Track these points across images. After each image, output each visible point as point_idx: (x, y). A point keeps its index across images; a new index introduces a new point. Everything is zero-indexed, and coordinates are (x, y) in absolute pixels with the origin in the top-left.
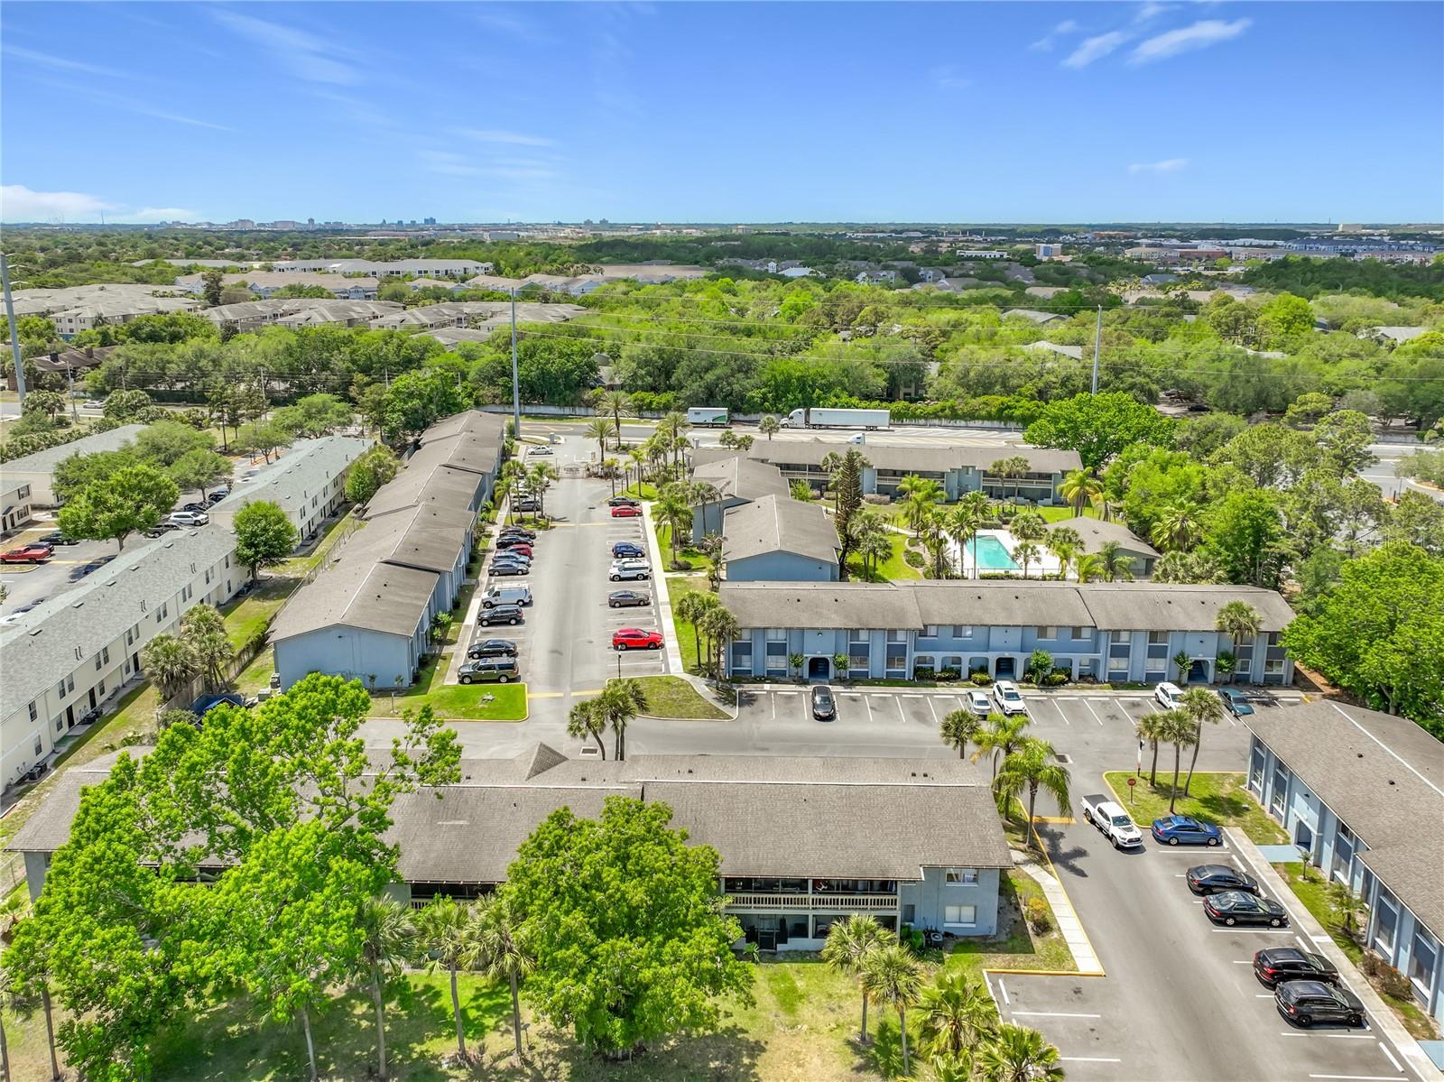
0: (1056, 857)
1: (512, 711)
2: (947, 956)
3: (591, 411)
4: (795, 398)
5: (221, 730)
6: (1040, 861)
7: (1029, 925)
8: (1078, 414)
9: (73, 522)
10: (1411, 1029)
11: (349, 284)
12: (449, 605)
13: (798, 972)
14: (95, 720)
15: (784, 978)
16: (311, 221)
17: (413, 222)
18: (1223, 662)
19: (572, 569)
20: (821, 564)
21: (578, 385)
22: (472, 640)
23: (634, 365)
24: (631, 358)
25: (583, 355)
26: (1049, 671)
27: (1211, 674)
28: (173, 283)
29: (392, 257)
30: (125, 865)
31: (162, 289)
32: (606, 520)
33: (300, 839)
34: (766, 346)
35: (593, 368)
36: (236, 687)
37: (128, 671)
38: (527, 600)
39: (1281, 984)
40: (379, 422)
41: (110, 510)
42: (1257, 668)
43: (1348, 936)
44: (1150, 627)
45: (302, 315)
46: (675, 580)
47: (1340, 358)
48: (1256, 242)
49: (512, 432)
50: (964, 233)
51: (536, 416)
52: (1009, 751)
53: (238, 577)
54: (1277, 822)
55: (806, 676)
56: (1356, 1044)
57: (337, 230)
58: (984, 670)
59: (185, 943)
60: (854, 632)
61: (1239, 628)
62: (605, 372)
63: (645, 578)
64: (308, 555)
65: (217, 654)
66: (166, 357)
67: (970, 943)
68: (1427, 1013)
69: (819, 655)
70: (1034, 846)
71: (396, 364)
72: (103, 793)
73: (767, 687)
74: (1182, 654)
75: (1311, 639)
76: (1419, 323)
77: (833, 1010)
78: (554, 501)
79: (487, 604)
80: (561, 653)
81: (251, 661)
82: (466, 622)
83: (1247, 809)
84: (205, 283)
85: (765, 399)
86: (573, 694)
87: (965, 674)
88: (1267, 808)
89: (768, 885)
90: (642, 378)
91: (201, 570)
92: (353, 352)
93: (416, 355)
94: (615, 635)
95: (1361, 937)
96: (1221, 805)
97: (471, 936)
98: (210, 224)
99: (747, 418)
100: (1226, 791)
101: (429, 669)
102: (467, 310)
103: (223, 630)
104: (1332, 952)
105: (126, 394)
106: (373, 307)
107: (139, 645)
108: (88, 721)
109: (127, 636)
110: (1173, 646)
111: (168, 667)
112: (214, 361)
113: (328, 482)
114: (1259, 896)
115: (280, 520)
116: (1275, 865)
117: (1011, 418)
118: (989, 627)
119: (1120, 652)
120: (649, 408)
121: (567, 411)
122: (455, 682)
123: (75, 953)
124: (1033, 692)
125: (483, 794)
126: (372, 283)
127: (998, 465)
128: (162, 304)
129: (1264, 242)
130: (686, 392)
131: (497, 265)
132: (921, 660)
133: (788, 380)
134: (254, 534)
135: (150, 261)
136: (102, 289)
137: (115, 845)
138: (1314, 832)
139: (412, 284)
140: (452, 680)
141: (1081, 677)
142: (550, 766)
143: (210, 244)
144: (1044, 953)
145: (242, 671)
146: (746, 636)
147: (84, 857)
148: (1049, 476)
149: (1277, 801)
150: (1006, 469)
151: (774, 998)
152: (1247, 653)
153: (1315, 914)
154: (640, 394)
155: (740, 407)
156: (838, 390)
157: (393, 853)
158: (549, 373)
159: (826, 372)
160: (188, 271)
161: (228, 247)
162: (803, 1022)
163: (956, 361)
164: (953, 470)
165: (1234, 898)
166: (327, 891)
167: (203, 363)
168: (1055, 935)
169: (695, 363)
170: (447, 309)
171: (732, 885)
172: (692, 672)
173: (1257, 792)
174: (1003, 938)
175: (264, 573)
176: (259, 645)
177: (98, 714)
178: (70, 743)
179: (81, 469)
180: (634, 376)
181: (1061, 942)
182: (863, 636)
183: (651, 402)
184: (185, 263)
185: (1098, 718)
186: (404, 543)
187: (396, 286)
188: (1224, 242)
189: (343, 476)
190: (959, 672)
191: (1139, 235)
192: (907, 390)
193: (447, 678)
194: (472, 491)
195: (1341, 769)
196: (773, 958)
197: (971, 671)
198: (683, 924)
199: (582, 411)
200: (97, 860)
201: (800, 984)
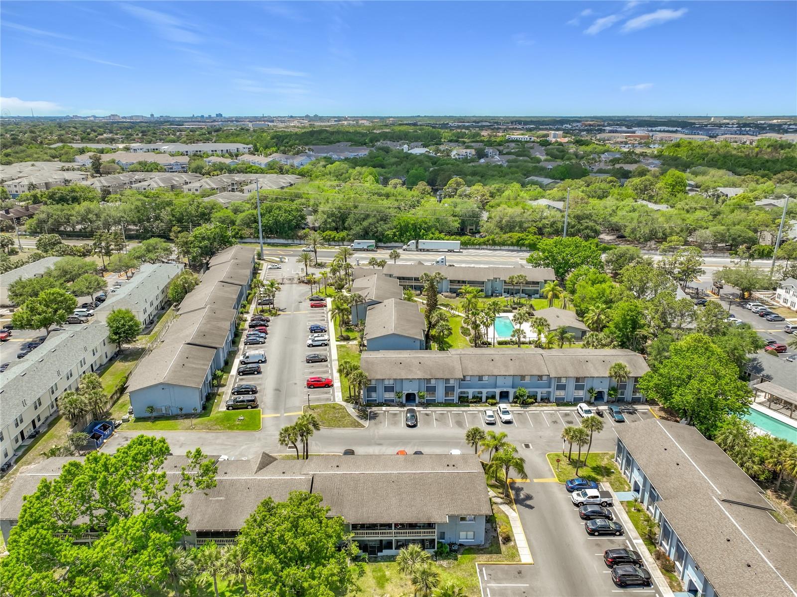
0: (518, 501)
1: (253, 425)
2: (459, 556)
3: (302, 242)
4: (411, 235)
5: (93, 465)
6: (509, 503)
7: (500, 538)
8: (554, 249)
9: (20, 321)
10: (671, 587)
11: (172, 160)
12: (222, 364)
13: (387, 567)
14: (36, 436)
15: (380, 570)
16: (152, 115)
17: (210, 116)
18: (612, 392)
19: (289, 339)
20: (415, 340)
21: (295, 227)
22: (234, 384)
23: (325, 216)
24: (323, 212)
25: (298, 211)
26: (525, 398)
27: (606, 398)
28: (73, 161)
29: (197, 140)
30: (46, 540)
31: (67, 165)
32: (308, 310)
33: (134, 524)
34: (396, 204)
35: (303, 218)
36: (110, 414)
37: (53, 407)
38: (263, 360)
39: (615, 566)
40: (187, 252)
41: (40, 314)
42: (628, 395)
43: (650, 540)
44: (576, 376)
45: (145, 184)
46: (341, 346)
47: (696, 209)
48: (667, 128)
49: (260, 256)
50: (512, 123)
51: (273, 245)
52: (497, 450)
53: (111, 349)
54: (626, 479)
55: (404, 402)
56: (646, 595)
57: (166, 121)
58: (493, 397)
59: (78, 579)
60: (429, 380)
61: (619, 376)
62: (310, 219)
63: (326, 345)
64: (149, 333)
65: (98, 401)
66: (69, 213)
67: (471, 549)
68: (680, 578)
69: (410, 392)
70: (508, 496)
71: (196, 216)
72: (34, 500)
73: (384, 408)
74: (592, 389)
75: (651, 384)
76: (740, 186)
77: (402, 586)
78: (281, 299)
79: (242, 363)
80: (280, 391)
81: (118, 399)
82: (231, 373)
83: (613, 472)
84: (91, 161)
85: (395, 235)
86: (286, 414)
87: (484, 399)
88: (622, 472)
89: (373, 526)
90: (330, 223)
91: (90, 349)
92: (173, 210)
93: (207, 211)
94: (308, 381)
95: (656, 539)
96: (601, 471)
97: (222, 565)
98: (95, 117)
99: (385, 245)
100: (604, 463)
101: (211, 402)
102: (237, 179)
103: (101, 387)
104: (641, 548)
105: (48, 236)
106: (185, 177)
107: (57, 394)
108: (31, 437)
109: (51, 391)
110: (587, 385)
111: (72, 410)
112: (96, 215)
113: (159, 292)
114: (612, 520)
115: (132, 319)
116: (622, 503)
117: (523, 245)
118: (496, 376)
119: (562, 387)
120: (334, 240)
121: (290, 241)
122: (225, 409)
123: (22, 587)
124: (518, 409)
125: (233, 483)
126: (185, 160)
127: (511, 278)
128: (67, 175)
129: (671, 129)
130: (353, 232)
131: (255, 146)
132: (461, 393)
133: (407, 226)
134: (118, 328)
135: (60, 144)
136: (33, 165)
137: (40, 531)
138: (641, 487)
139: (208, 160)
140: (223, 408)
141: (542, 399)
142: (268, 464)
143: (95, 131)
144: (506, 553)
145: (113, 404)
146: (373, 382)
147: (25, 536)
148: (538, 283)
149: (627, 469)
150: (515, 281)
151: (374, 581)
152: (624, 387)
153: (637, 528)
154: (328, 233)
155: (381, 240)
156: (433, 230)
157: (185, 521)
158: (279, 221)
159: (427, 220)
160: (82, 151)
161: (105, 133)
162: (388, 593)
163: (497, 213)
164: (489, 280)
165: (599, 522)
166: (149, 550)
167: (90, 216)
168: (512, 543)
169: (358, 216)
170: (226, 178)
171: (355, 527)
172: (347, 401)
173: (619, 463)
174: (487, 546)
175: (125, 346)
176: (122, 390)
177: (37, 433)
178: (23, 450)
179: (23, 287)
180: (325, 222)
181: (515, 547)
182: (433, 382)
183: (335, 237)
184: (81, 146)
185: (547, 422)
186: (198, 331)
187: (198, 162)
188: (650, 129)
189: (167, 287)
190: (481, 398)
191: (606, 124)
192: (471, 227)
193: (220, 407)
194: (235, 297)
195: (656, 456)
196: (375, 560)
197: (487, 398)
198: (324, 558)
199: (298, 242)
200: (32, 539)
201: (387, 573)
